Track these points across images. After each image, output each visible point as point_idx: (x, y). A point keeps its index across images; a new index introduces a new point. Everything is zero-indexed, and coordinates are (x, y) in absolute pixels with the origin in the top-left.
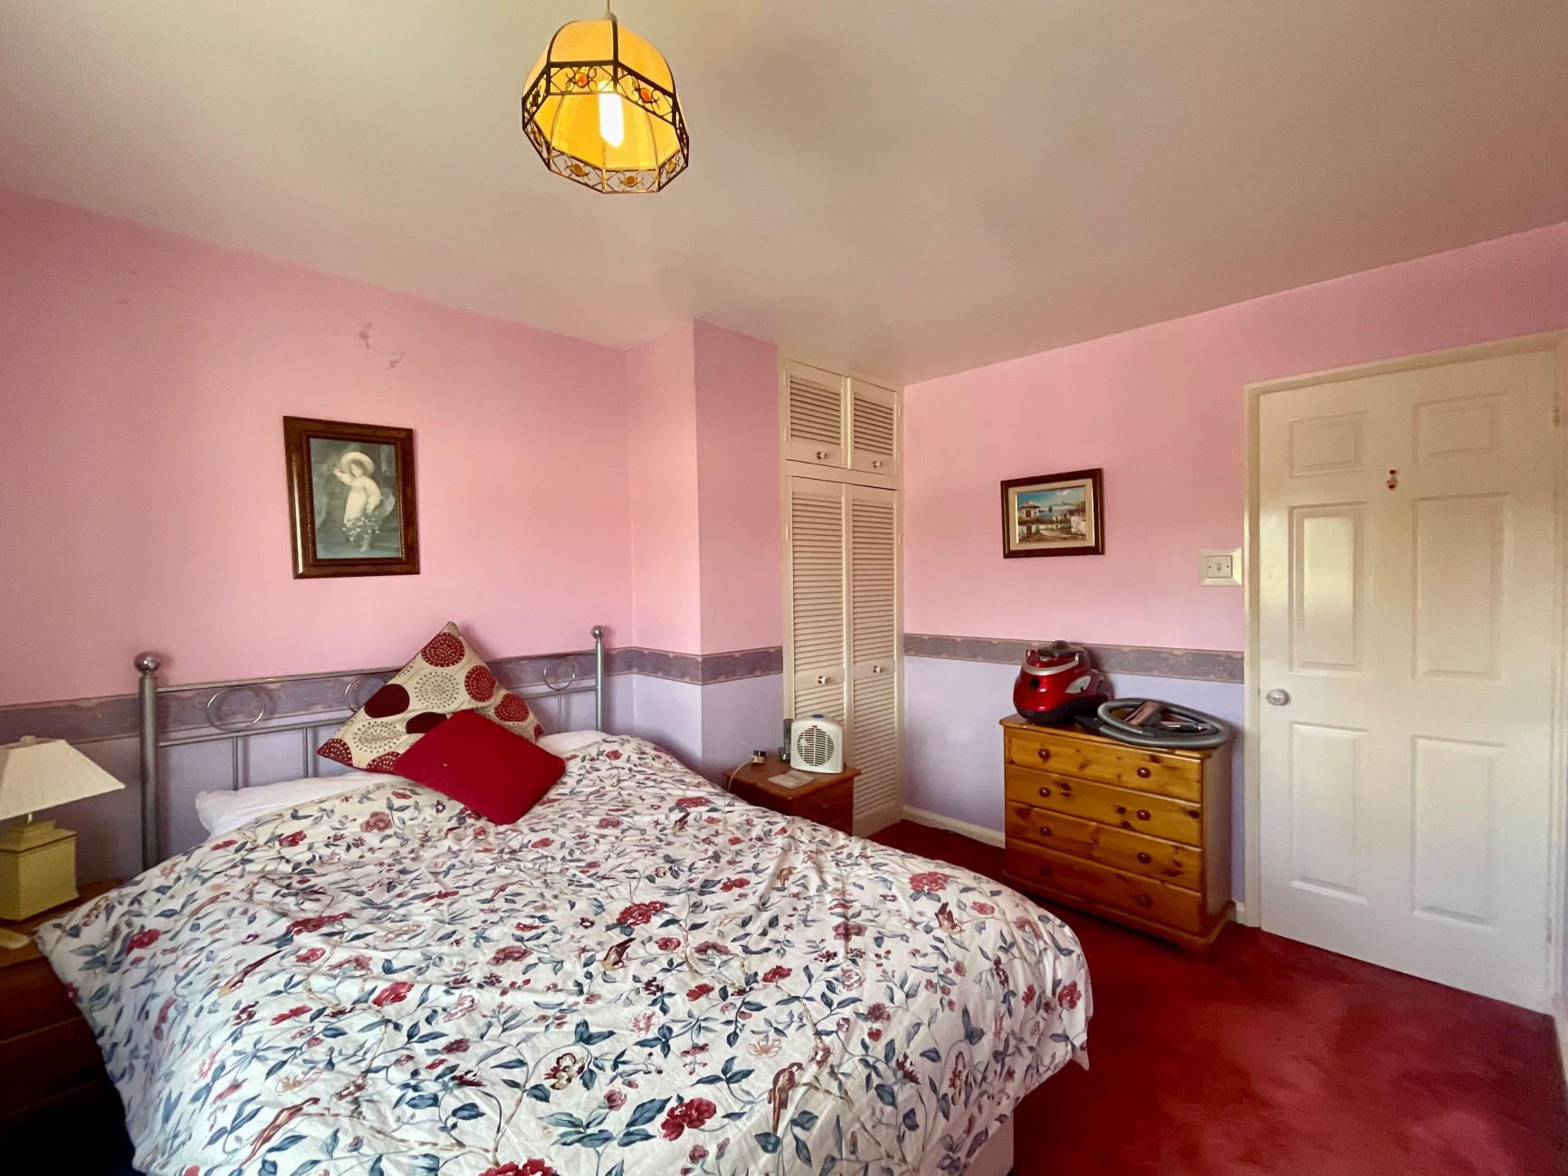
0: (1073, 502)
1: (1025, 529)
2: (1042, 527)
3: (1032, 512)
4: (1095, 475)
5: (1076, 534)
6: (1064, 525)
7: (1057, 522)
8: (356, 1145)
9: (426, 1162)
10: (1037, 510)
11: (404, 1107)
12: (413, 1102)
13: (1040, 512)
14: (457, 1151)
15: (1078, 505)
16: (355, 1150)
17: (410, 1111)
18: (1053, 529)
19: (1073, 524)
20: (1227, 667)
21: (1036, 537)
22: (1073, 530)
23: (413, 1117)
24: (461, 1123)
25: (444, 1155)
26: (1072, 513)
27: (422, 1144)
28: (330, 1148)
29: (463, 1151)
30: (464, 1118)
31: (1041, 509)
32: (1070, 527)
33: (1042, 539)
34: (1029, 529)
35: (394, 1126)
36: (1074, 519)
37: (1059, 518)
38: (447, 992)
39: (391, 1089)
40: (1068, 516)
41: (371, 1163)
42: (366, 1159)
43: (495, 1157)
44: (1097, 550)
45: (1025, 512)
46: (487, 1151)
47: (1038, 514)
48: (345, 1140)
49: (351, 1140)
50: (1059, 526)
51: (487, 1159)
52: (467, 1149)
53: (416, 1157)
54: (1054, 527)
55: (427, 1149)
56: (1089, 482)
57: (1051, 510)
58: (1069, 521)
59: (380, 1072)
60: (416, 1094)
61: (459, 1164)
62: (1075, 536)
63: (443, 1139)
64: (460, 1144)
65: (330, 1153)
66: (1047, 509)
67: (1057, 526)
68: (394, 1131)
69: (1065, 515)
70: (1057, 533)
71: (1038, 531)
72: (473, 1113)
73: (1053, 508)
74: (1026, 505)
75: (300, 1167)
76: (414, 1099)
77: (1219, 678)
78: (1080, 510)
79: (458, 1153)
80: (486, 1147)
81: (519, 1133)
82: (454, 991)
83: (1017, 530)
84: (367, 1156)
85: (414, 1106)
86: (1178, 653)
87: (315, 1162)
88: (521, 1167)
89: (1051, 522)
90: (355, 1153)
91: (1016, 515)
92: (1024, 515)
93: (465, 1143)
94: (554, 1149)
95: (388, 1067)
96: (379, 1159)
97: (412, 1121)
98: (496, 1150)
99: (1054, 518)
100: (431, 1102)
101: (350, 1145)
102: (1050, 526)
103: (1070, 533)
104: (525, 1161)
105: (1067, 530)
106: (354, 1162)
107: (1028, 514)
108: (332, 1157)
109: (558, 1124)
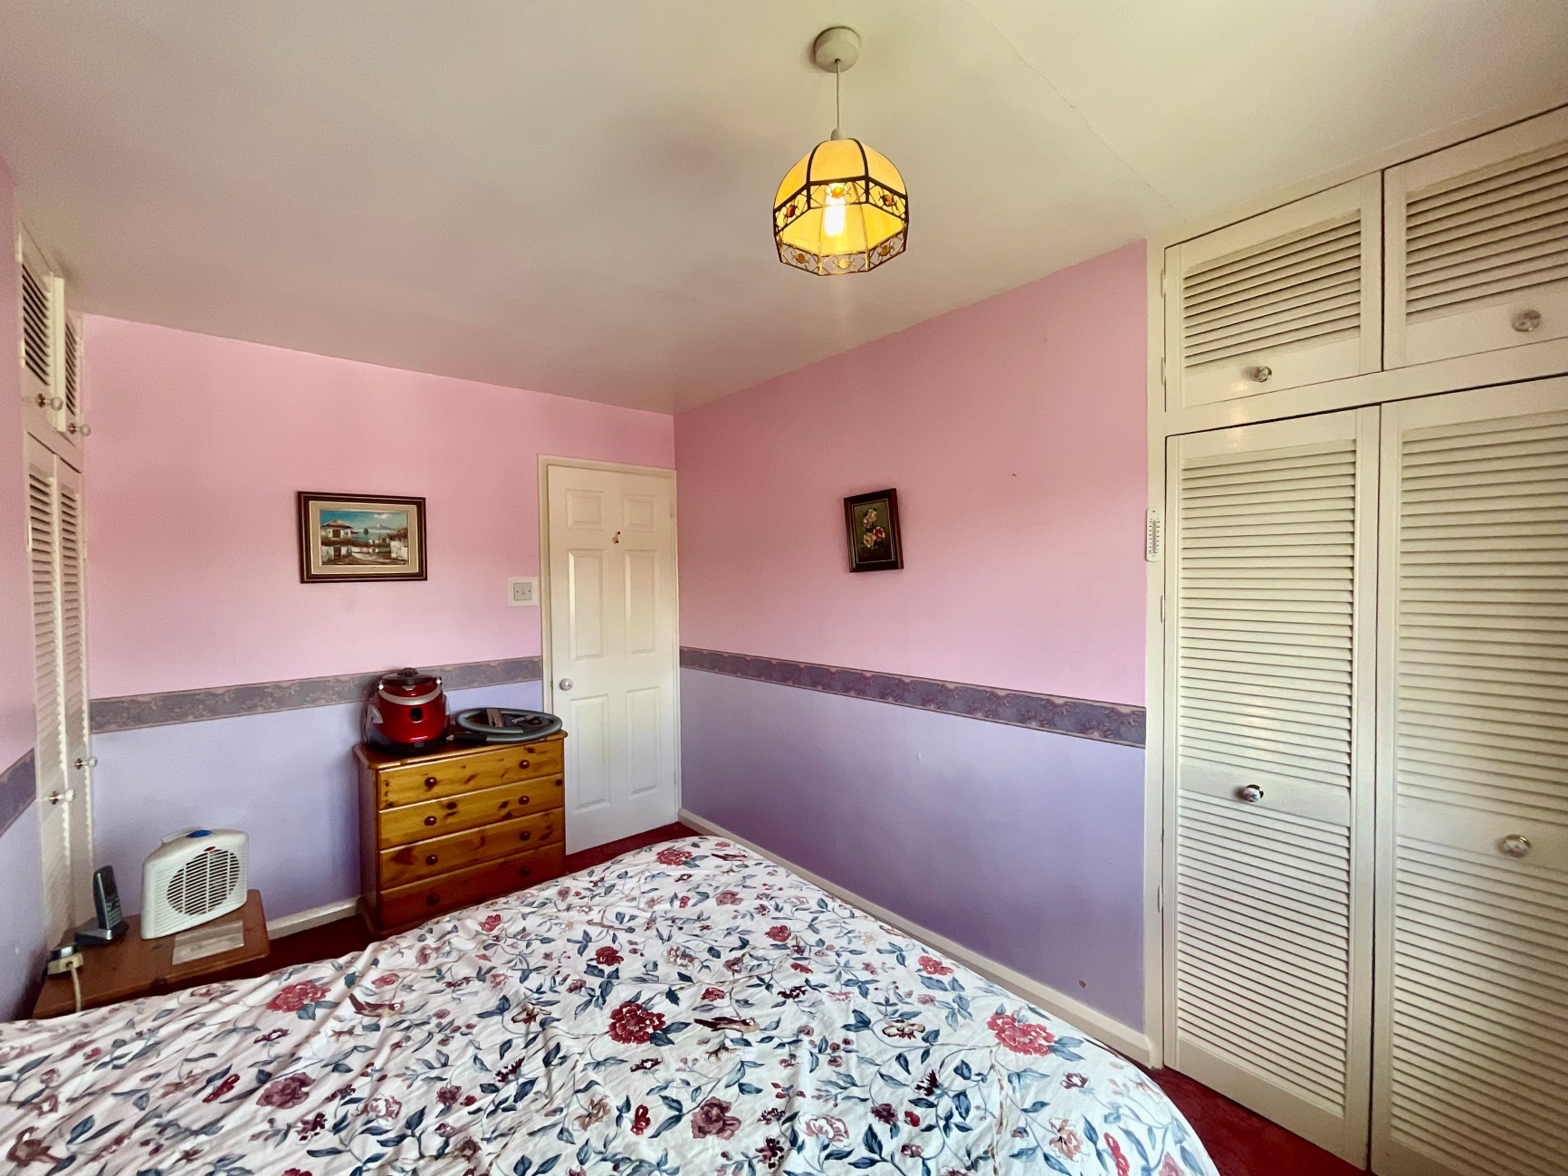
0: (393, 527)
1: (331, 550)
2: (355, 549)
3: (342, 532)
4: (420, 503)
5: (396, 559)
6: (383, 550)
7: (374, 546)
8: (1021, 1132)
9: (1015, 1080)
10: (349, 531)
11: (969, 1122)
12: (964, 1114)
13: (352, 533)
14: (998, 1067)
15: (399, 531)
16: (1026, 1131)
17: (973, 1112)
18: (369, 553)
19: (393, 549)
20: (528, 669)
21: (347, 560)
22: (394, 555)
23: (978, 1108)
24: (974, 1071)
25: (1005, 1073)
26: (392, 538)
27: (1002, 1088)
28: (1030, 1152)
29: (996, 1064)
30: (970, 1070)
31: (354, 531)
32: (390, 552)
33: (356, 562)
34: (338, 551)
35: (989, 1119)
36: (395, 544)
37: (377, 542)
38: (800, 1149)
39: (949, 1144)
40: (388, 540)
41: (1031, 1114)
42: (1029, 1120)
43: (994, 1046)
44: (421, 575)
45: (331, 531)
46: (991, 1052)
47: (350, 535)
48: (1020, 1144)
49: (1018, 1139)
50: (377, 550)
51: (997, 1050)
52: (994, 1062)
53: (1014, 1089)
54: (371, 550)
55: (1005, 1082)
56: (414, 508)
57: (366, 532)
58: (389, 546)
59: (929, 1166)
60: (956, 1113)
61: (1007, 1063)
62: (396, 561)
63: (993, 1077)
64: (992, 1067)
65: (1034, 1150)
66: (362, 530)
67: (374, 550)
68: (994, 1117)
69: (384, 540)
70: (375, 557)
71: (349, 554)
72: (964, 1066)
73: (370, 531)
74: (333, 524)
75: (1054, 1168)
76: (960, 1114)
77: (525, 679)
78: (402, 536)
79: (1000, 1067)
80: (989, 1053)
81: (972, 1037)
82: (800, 1142)
83: (319, 553)
84: (1026, 1120)
85: (967, 1111)
86: (493, 664)
87: (1046, 1158)
88: (996, 1032)
89: (367, 545)
90: (1028, 1129)
91: (317, 533)
92: (331, 535)
93: (990, 1065)
94: (977, 1020)
95: (924, 1160)
96: (1025, 1111)
97: (983, 1106)
98: (989, 1047)
99: (371, 541)
100: (962, 1097)
101: (1022, 1137)
102: (365, 550)
103: (390, 558)
104: (991, 1031)
105: (387, 555)
106: (1035, 1126)
107: (336, 534)
108: (1037, 1147)
109: (956, 1021)
